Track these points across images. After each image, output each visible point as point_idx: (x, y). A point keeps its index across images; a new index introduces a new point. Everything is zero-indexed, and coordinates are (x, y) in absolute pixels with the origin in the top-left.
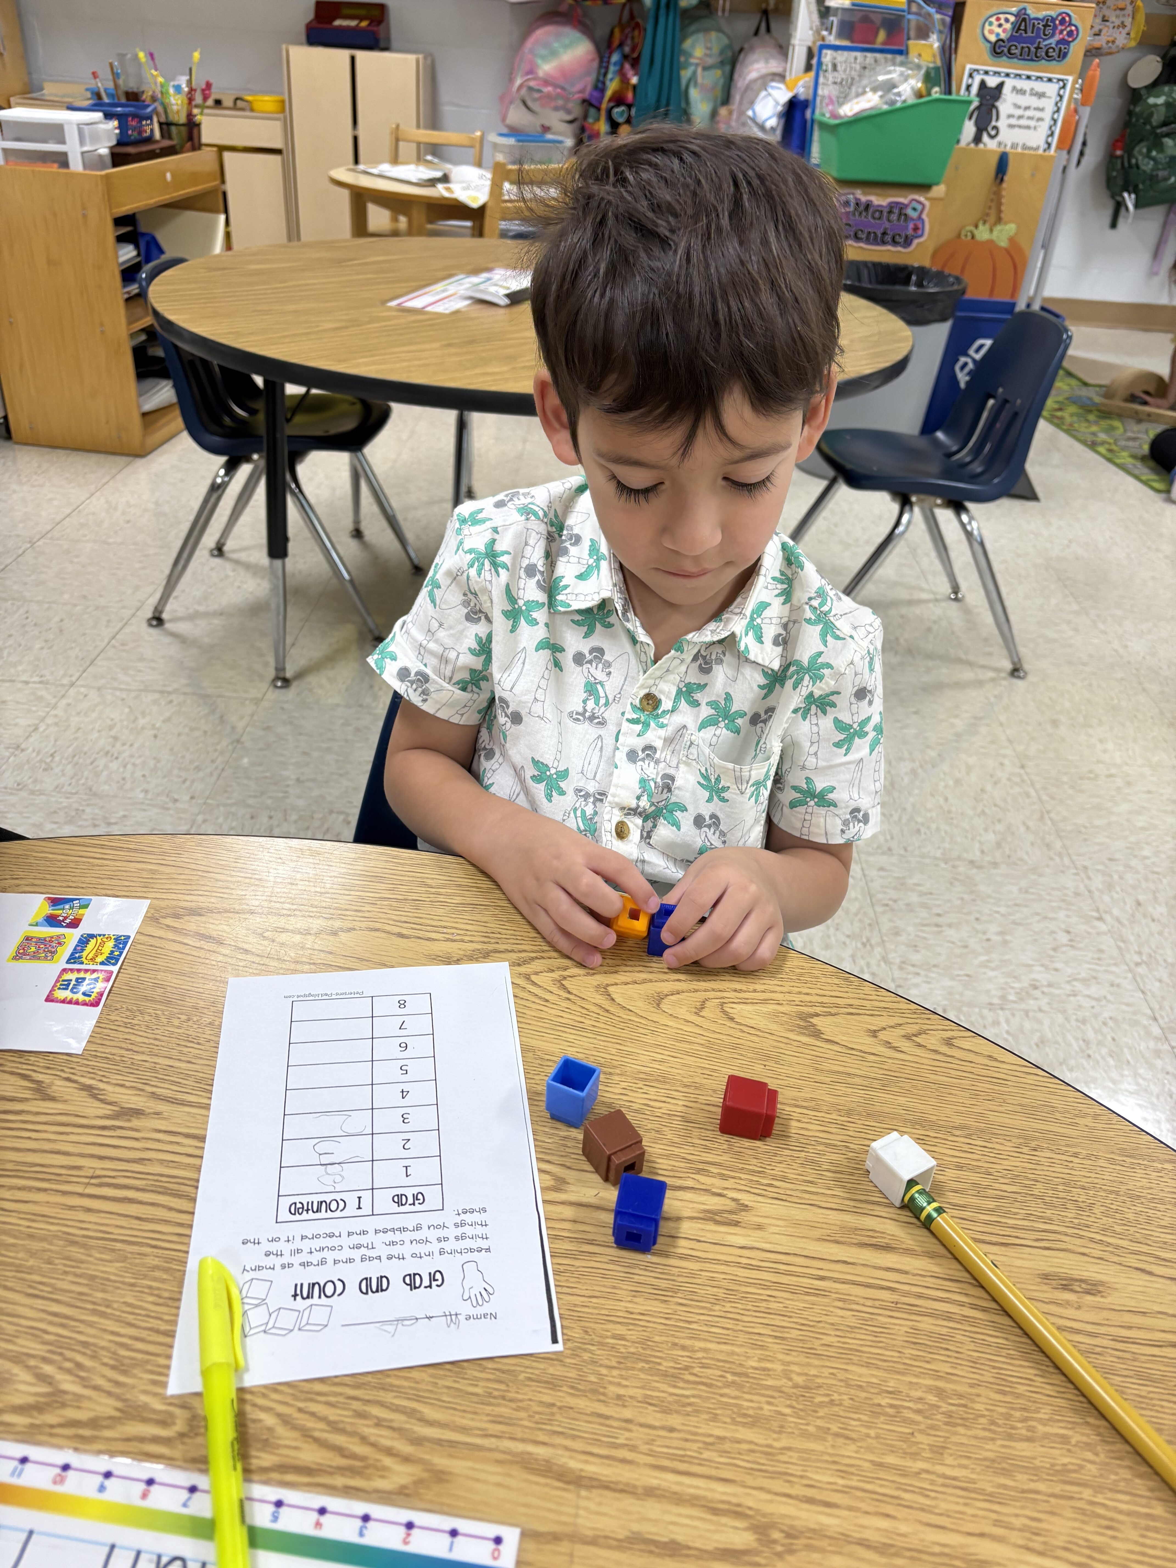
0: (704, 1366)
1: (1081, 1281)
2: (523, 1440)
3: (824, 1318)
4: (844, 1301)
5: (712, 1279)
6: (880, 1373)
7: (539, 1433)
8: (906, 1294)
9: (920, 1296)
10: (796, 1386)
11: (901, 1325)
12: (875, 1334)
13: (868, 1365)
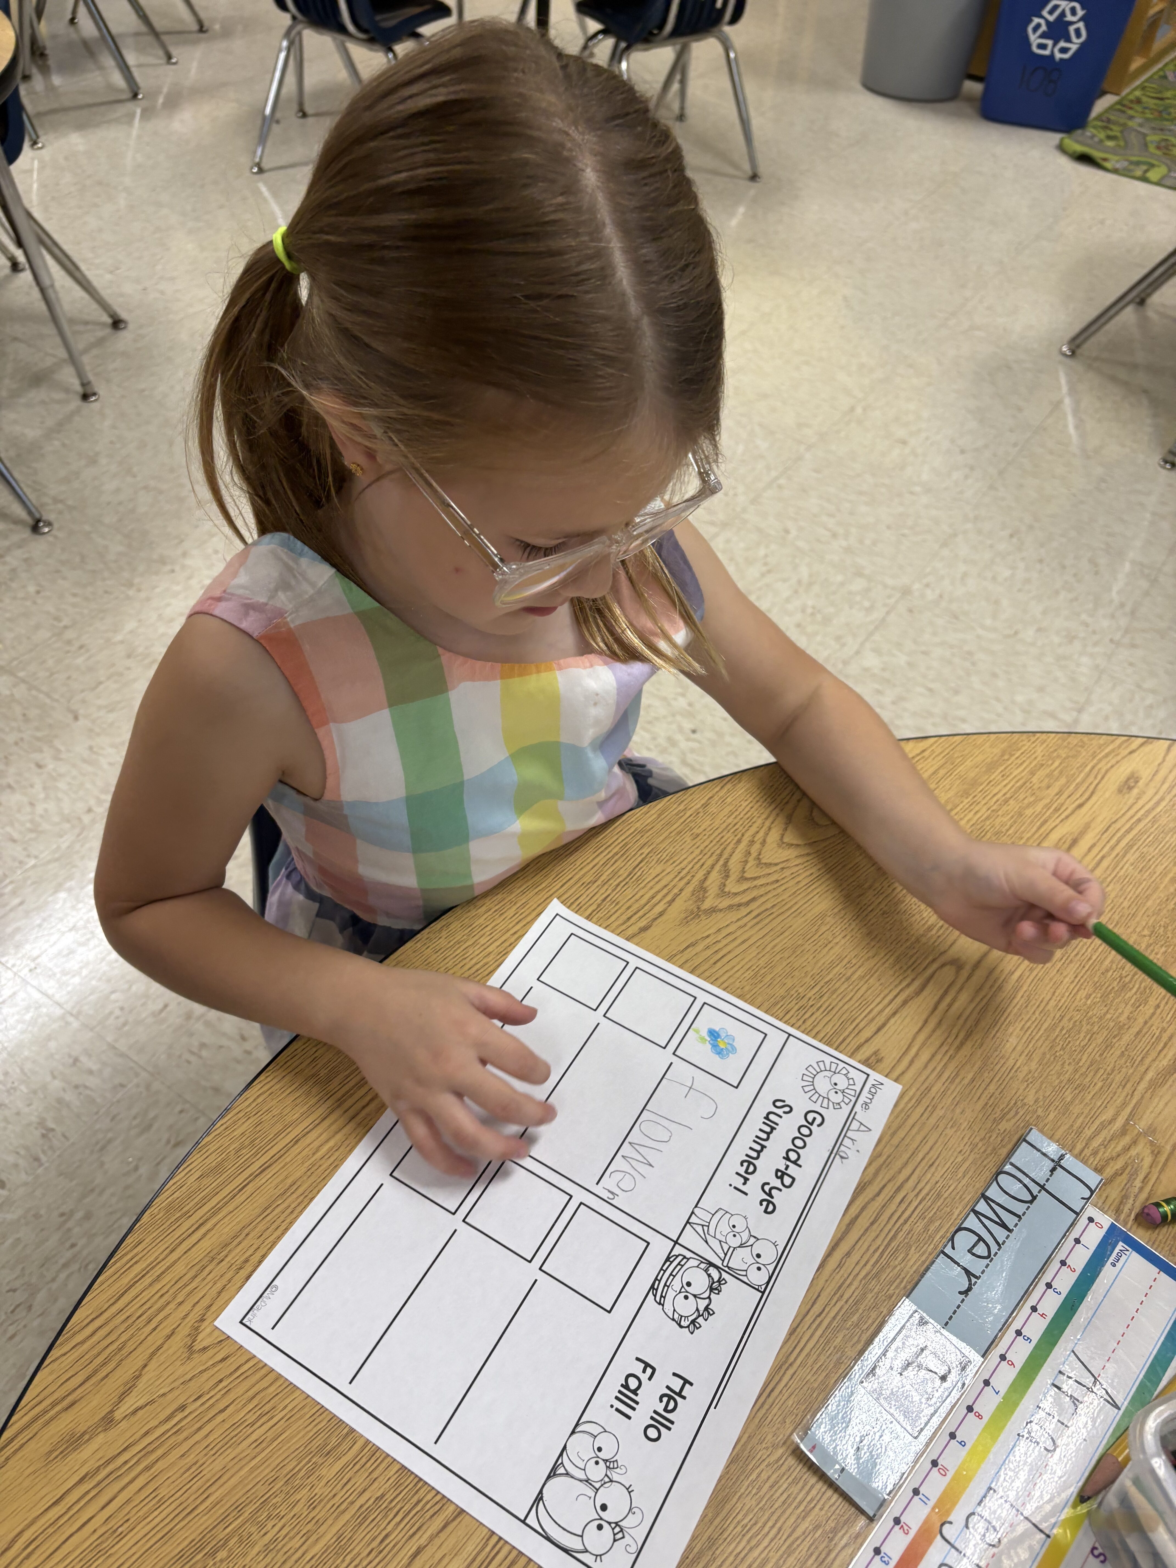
1: (1128, 779)
2: (1141, 1079)
6: (1155, 896)
7: (1139, 1068)
8: (1109, 853)
9: (1113, 848)
10: (1150, 936)
13: (1148, 898)
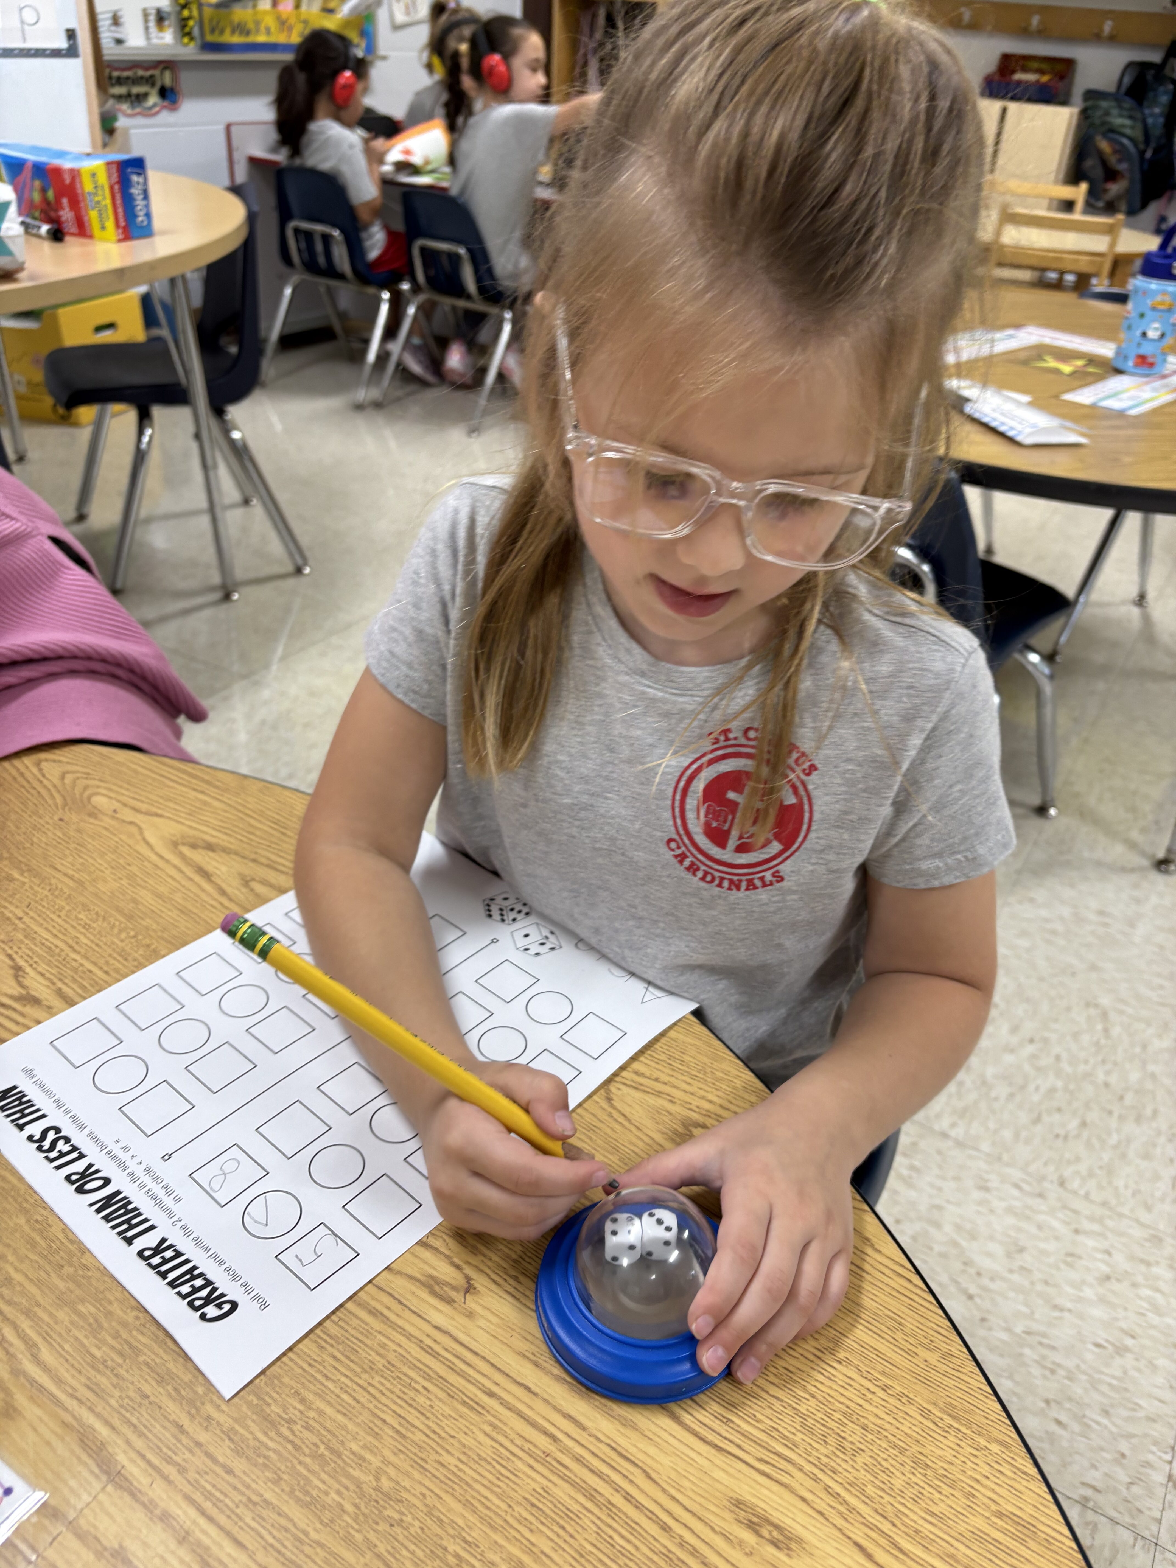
0: (307, 1427)
3: (461, 1436)
4: (495, 1427)
5: (384, 1346)
11: (533, 1480)
12: (500, 1477)
